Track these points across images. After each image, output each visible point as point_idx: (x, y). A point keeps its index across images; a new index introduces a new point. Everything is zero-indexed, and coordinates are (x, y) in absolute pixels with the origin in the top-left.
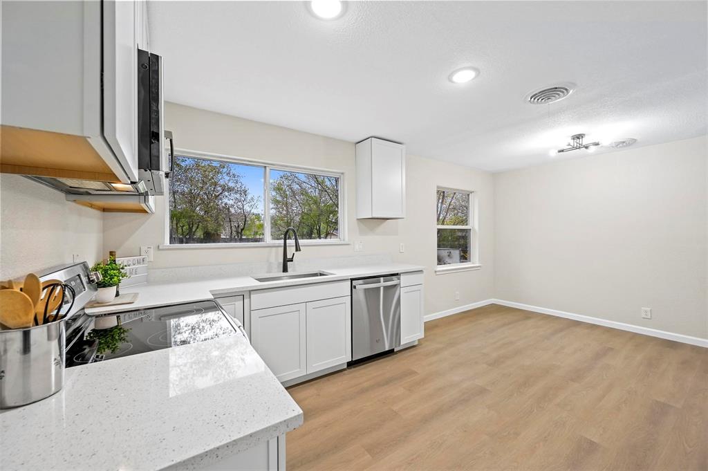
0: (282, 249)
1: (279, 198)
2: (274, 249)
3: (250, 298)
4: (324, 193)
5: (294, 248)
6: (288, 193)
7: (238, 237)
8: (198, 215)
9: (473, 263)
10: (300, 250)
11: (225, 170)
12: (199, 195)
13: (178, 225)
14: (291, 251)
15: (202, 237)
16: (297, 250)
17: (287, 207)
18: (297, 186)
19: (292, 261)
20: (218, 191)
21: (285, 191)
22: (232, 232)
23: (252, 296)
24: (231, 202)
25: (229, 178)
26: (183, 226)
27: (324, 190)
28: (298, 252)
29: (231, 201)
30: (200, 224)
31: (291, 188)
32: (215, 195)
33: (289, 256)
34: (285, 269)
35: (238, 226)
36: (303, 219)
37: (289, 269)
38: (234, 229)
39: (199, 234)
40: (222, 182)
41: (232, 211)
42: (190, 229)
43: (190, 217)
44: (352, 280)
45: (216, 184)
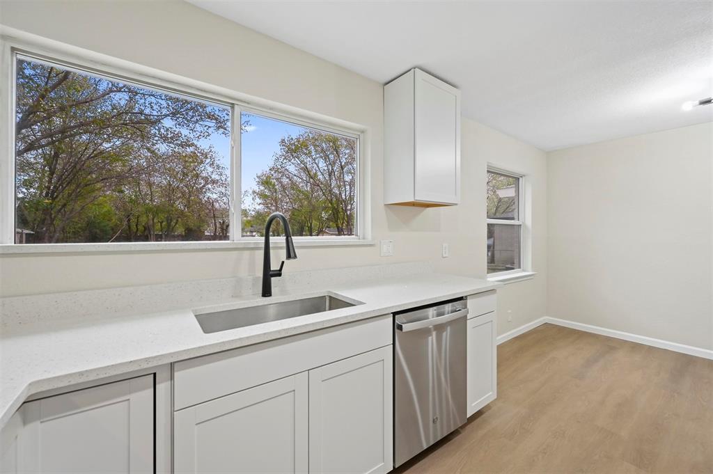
0: (261, 253)
1: (267, 193)
2: (247, 253)
3: (172, 378)
4: (316, 188)
5: (284, 252)
6: (277, 187)
7: (223, 233)
8: (177, 210)
9: (524, 271)
10: (295, 257)
11: (208, 161)
12: (178, 187)
13: (155, 221)
14: (277, 257)
15: (183, 233)
16: (289, 257)
17: (276, 203)
18: (287, 180)
19: (279, 275)
20: (201, 183)
21: (274, 185)
22: (216, 229)
23: (176, 374)
24: (215, 196)
25: (212, 169)
26: (162, 222)
27: (316, 184)
28: (292, 261)
29: (214, 194)
30: (180, 220)
31: (281, 182)
32: (197, 188)
33: (274, 266)
34: (267, 292)
35: (224, 222)
36: (294, 215)
37: (273, 290)
38: (218, 225)
39: (180, 230)
40: (204, 174)
41: (217, 205)
42: (169, 225)
43: (168, 212)
44: (395, 314)
45: (197, 176)
